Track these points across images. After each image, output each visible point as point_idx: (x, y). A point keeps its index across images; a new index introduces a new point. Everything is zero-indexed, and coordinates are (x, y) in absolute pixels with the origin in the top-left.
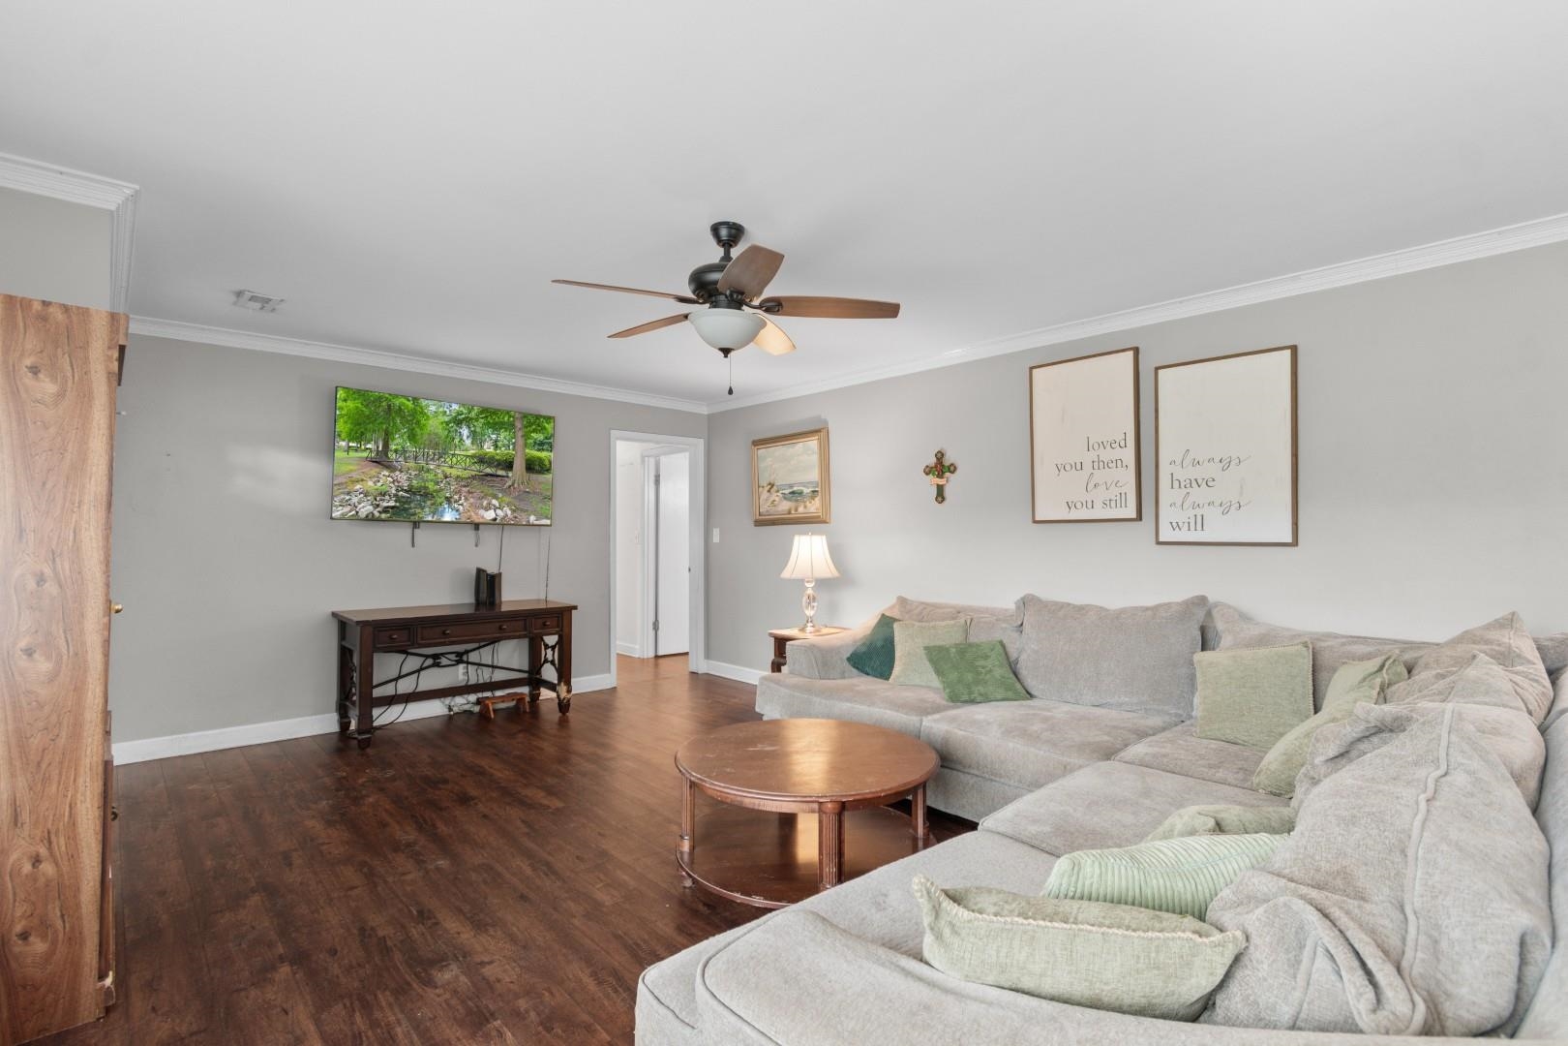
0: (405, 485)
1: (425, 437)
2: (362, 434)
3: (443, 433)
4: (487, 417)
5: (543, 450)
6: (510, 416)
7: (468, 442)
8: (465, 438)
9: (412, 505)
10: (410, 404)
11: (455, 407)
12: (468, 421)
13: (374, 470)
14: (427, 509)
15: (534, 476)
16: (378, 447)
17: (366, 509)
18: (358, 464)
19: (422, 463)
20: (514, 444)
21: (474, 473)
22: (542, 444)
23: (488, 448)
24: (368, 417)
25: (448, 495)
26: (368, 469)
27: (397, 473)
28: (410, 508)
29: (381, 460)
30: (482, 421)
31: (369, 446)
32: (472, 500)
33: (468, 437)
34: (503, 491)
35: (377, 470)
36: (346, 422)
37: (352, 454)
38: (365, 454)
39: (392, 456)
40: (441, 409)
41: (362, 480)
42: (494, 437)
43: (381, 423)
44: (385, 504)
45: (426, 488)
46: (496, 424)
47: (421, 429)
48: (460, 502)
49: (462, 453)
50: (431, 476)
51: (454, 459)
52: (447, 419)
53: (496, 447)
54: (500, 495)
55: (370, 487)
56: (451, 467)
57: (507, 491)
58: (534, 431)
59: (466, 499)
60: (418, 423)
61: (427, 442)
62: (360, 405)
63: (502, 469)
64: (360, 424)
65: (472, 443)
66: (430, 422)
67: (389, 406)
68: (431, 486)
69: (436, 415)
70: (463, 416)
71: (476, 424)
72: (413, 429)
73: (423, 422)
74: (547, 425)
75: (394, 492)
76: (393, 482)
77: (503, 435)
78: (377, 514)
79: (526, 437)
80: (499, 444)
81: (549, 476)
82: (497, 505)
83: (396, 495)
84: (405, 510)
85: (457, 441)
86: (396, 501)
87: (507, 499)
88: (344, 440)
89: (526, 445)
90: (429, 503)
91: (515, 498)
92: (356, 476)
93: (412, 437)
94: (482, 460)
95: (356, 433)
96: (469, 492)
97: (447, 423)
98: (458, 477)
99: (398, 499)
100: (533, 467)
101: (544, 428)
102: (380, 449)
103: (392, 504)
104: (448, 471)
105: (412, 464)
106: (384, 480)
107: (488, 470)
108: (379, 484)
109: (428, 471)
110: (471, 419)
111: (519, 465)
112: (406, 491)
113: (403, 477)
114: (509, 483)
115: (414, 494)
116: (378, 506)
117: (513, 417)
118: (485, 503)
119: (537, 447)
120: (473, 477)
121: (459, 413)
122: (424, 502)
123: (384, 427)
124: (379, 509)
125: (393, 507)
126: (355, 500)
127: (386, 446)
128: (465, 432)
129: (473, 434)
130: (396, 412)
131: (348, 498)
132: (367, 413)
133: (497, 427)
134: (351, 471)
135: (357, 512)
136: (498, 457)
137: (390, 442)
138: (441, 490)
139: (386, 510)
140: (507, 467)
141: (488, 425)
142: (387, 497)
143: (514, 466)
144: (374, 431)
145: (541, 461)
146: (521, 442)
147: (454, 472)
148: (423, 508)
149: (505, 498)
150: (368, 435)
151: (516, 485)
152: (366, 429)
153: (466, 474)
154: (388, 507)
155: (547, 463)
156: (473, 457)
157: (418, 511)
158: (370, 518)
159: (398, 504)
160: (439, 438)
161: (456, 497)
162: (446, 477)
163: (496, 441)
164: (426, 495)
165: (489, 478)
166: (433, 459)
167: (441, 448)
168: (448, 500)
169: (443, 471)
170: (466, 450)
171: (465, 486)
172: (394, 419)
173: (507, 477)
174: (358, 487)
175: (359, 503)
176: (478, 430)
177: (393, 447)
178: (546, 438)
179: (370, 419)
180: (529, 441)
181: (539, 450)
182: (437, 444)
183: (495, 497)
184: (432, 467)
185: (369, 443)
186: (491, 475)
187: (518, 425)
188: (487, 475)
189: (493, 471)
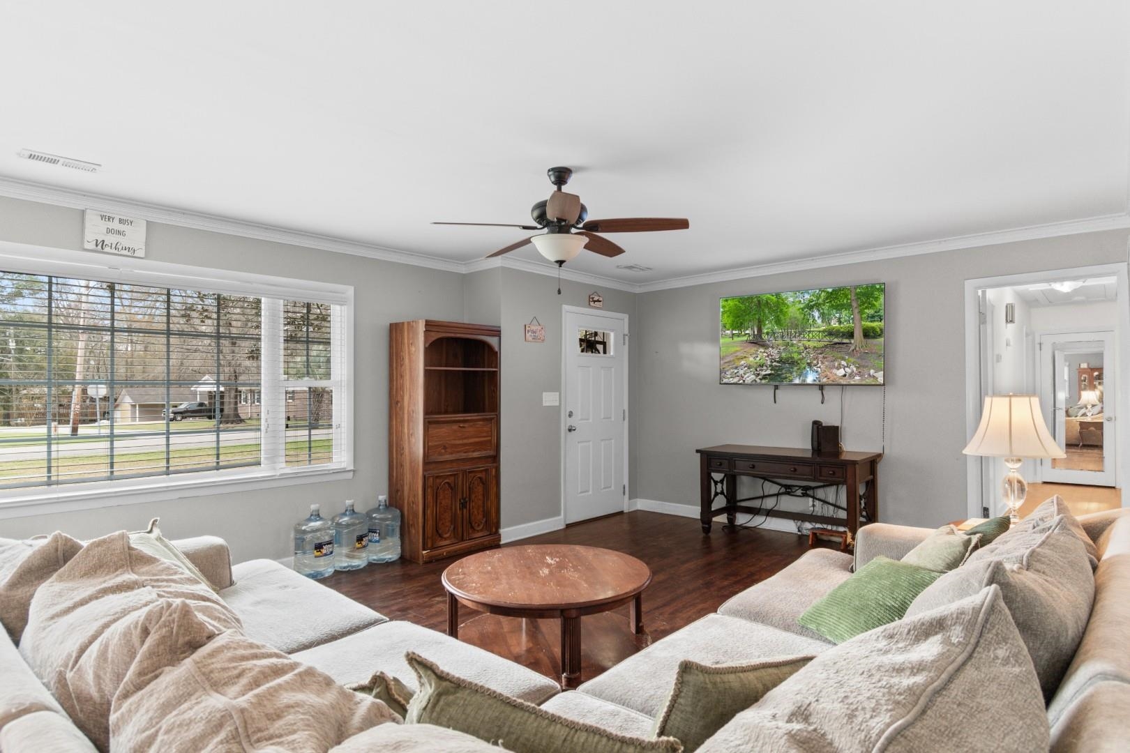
0: (777, 357)
1: (788, 320)
2: (742, 324)
3: (800, 317)
4: (831, 301)
5: (874, 321)
6: (848, 299)
7: (819, 321)
8: (816, 318)
9: (784, 371)
10: (774, 298)
11: (807, 296)
12: (818, 306)
13: (753, 349)
14: (794, 373)
15: (870, 341)
16: (754, 332)
17: (750, 378)
18: (741, 346)
19: (788, 340)
20: (852, 319)
21: (826, 343)
22: (873, 317)
23: (834, 324)
24: (744, 311)
25: (809, 361)
26: (749, 348)
27: (770, 349)
28: (783, 374)
29: (757, 341)
30: (828, 304)
31: (747, 332)
32: (827, 363)
33: (819, 318)
34: (848, 354)
35: (756, 349)
36: (728, 316)
37: (736, 339)
38: (745, 338)
39: (765, 337)
40: (797, 300)
41: (745, 357)
42: (837, 315)
43: (755, 314)
44: (764, 373)
45: (792, 358)
46: (838, 305)
47: (784, 316)
48: (818, 366)
49: (815, 329)
50: (795, 349)
51: (811, 335)
52: (802, 306)
53: (840, 322)
54: (847, 357)
55: (751, 362)
56: (809, 341)
57: (852, 354)
58: (866, 308)
59: (822, 363)
60: (781, 311)
61: (789, 325)
62: (737, 303)
63: (846, 338)
64: (739, 317)
65: (823, 322)
66: (790, 309)
67: (759, 301)
68: (796, 356)
69: (794, 303)
70: (814, 303)
71: (823, 307)
72: (778, 316)
73: (785, 310)
74: (875, 303)
75: (769, 363)
76: (768, 356)
77: (845, 313)
78: (758, 381)
79: (861, 312)
80: (842, 320)
81: (881, 340)
82: (846, 365)
83: (771, 366)
84: (779, 375)
85: (811, 321)
86: (771, 370)
87: (852, 360)
88: (728, 330)
89: (861, 319)
90: (795, 368)
91: (858, 358)
92: (740, 354)
93: (778, 322)
94: (831, 333)
95: (737, 323)
96: (824, 358)
97: (803, 309)
98: (815, 347)
99: (773, 368)
100: (867, 334)
101: (874, 305)
102: (756, 333)
103: (768, 372)
104: (807, 344)
105: (780, 341)
106: (761, 355)
107: (836, 340)
108: (758, 359)
109: (792, 345)
110: (820, 304)
111: (858, 334)
112: (778, 362)
113: (774, 352)
114: (853, 348)
115: (784, 363)
116: (759, 374)
117: (850, 299)
118: (836, 364)
119: (869, 319)
120: (826, 346)
121: (811, 301)
122: (792, 368)
123: (757, 317)
124: (760, 377)
125: (769, 375)
126: (741, 372)
127: (760, 330)
128: (816, 314)
129: (823, 315)
130: (764, 306)
131: (736, 371)
132: (743, 308)
133: (839, 308)
134: (737, 351)
135: (744, 381)
136: (842, 330)
137: (762, 327)
138: (803, 358)
139: (764, 377)
140: (850, 336)
141: (832, 307)
142: (765, 368)
143: (855, 335)
144: (750, 321)
145: (873, 329)
146: (857, 317)
147: (811, 344)
148: (791, 373)
149: (850, 359)
150: (746, 324)
151: (857, 349)
152: (744, 320)
153: (822, 344)
154: (766, 375)
155: (878, 330)
156: (824, 331)
157: (788, 375)
158: (753, 384)
159: (773, 372)
160: (798, 320)
161: (815, 362)
162: (806, 348)
163: (840, 318)
164: (793, 363)
165: (837, 346)
166: (795, 337)
167: (800, 328)
168: (809, 364)
169: (803, 344)
170: (819, 327)
171: (821, 354)
172: (763, 310)
173: (851, 343)
174: (743, 362)
175: (745, 374)
176: (826, 312)
177: (765, 331)
178: (876, 312)
179: (746, 312)
180: (863, 316)
181: (871, 322)
182: (797, 325)
183: (843, 359)
184: (795, 342)
185: (747, 329)
186: (839, 343)
187: (854, 304)
188: (836, 344)
189: (839, 341)
